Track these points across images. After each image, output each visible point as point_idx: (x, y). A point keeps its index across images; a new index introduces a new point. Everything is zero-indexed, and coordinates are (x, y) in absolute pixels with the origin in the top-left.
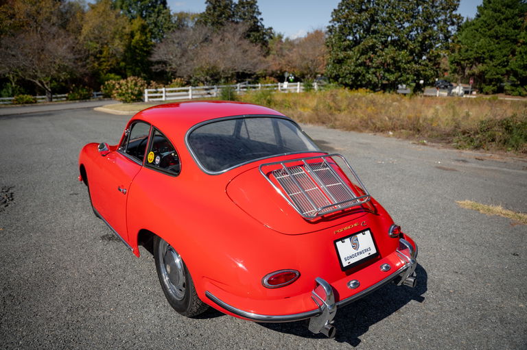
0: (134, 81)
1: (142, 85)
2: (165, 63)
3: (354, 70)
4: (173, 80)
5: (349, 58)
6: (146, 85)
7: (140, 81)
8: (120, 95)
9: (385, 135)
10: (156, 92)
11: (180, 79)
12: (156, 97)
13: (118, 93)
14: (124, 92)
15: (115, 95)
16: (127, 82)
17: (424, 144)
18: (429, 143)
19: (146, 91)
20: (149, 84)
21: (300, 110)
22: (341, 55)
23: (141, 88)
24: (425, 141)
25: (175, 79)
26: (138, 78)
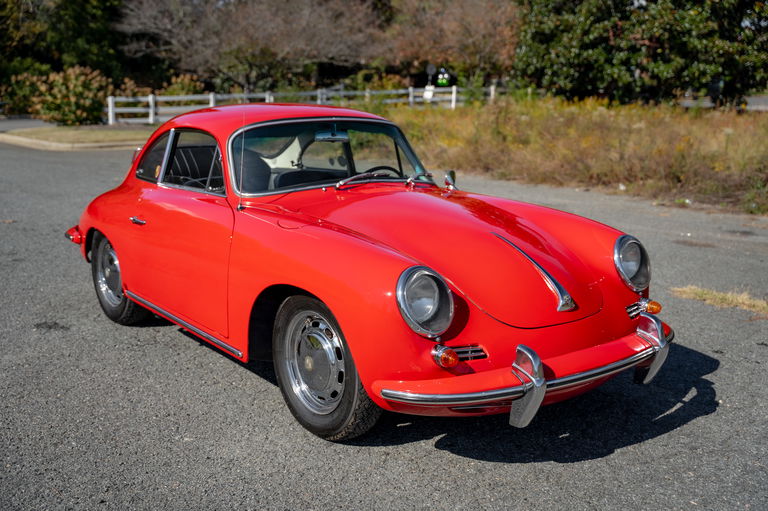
0: (82, 78)
1: (101, 88)
2: (154, 39)
3: (578, 56)
4: (174, 80)
5: (569, 28)
6: (111, 87)
7: (97, 79)
8: (49, 109)
9: (611, 190)
10: (135, 104)
11: (188, 76)
12: (135, 115)
13: (43, 102)
14: (58, 102)
15: (39, 107)
16: (66, 80)
17: (683, 206)
18: (697, 205)
19: (110, 100)
20: (118, 85)
21: (443, 143)
22: (550, 23)
23: (101, 94)
24: (687, 201)
25: (177, 76)
26: (93, 70)
